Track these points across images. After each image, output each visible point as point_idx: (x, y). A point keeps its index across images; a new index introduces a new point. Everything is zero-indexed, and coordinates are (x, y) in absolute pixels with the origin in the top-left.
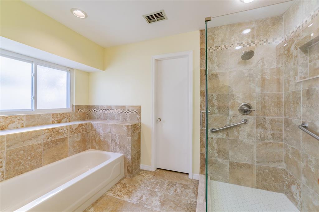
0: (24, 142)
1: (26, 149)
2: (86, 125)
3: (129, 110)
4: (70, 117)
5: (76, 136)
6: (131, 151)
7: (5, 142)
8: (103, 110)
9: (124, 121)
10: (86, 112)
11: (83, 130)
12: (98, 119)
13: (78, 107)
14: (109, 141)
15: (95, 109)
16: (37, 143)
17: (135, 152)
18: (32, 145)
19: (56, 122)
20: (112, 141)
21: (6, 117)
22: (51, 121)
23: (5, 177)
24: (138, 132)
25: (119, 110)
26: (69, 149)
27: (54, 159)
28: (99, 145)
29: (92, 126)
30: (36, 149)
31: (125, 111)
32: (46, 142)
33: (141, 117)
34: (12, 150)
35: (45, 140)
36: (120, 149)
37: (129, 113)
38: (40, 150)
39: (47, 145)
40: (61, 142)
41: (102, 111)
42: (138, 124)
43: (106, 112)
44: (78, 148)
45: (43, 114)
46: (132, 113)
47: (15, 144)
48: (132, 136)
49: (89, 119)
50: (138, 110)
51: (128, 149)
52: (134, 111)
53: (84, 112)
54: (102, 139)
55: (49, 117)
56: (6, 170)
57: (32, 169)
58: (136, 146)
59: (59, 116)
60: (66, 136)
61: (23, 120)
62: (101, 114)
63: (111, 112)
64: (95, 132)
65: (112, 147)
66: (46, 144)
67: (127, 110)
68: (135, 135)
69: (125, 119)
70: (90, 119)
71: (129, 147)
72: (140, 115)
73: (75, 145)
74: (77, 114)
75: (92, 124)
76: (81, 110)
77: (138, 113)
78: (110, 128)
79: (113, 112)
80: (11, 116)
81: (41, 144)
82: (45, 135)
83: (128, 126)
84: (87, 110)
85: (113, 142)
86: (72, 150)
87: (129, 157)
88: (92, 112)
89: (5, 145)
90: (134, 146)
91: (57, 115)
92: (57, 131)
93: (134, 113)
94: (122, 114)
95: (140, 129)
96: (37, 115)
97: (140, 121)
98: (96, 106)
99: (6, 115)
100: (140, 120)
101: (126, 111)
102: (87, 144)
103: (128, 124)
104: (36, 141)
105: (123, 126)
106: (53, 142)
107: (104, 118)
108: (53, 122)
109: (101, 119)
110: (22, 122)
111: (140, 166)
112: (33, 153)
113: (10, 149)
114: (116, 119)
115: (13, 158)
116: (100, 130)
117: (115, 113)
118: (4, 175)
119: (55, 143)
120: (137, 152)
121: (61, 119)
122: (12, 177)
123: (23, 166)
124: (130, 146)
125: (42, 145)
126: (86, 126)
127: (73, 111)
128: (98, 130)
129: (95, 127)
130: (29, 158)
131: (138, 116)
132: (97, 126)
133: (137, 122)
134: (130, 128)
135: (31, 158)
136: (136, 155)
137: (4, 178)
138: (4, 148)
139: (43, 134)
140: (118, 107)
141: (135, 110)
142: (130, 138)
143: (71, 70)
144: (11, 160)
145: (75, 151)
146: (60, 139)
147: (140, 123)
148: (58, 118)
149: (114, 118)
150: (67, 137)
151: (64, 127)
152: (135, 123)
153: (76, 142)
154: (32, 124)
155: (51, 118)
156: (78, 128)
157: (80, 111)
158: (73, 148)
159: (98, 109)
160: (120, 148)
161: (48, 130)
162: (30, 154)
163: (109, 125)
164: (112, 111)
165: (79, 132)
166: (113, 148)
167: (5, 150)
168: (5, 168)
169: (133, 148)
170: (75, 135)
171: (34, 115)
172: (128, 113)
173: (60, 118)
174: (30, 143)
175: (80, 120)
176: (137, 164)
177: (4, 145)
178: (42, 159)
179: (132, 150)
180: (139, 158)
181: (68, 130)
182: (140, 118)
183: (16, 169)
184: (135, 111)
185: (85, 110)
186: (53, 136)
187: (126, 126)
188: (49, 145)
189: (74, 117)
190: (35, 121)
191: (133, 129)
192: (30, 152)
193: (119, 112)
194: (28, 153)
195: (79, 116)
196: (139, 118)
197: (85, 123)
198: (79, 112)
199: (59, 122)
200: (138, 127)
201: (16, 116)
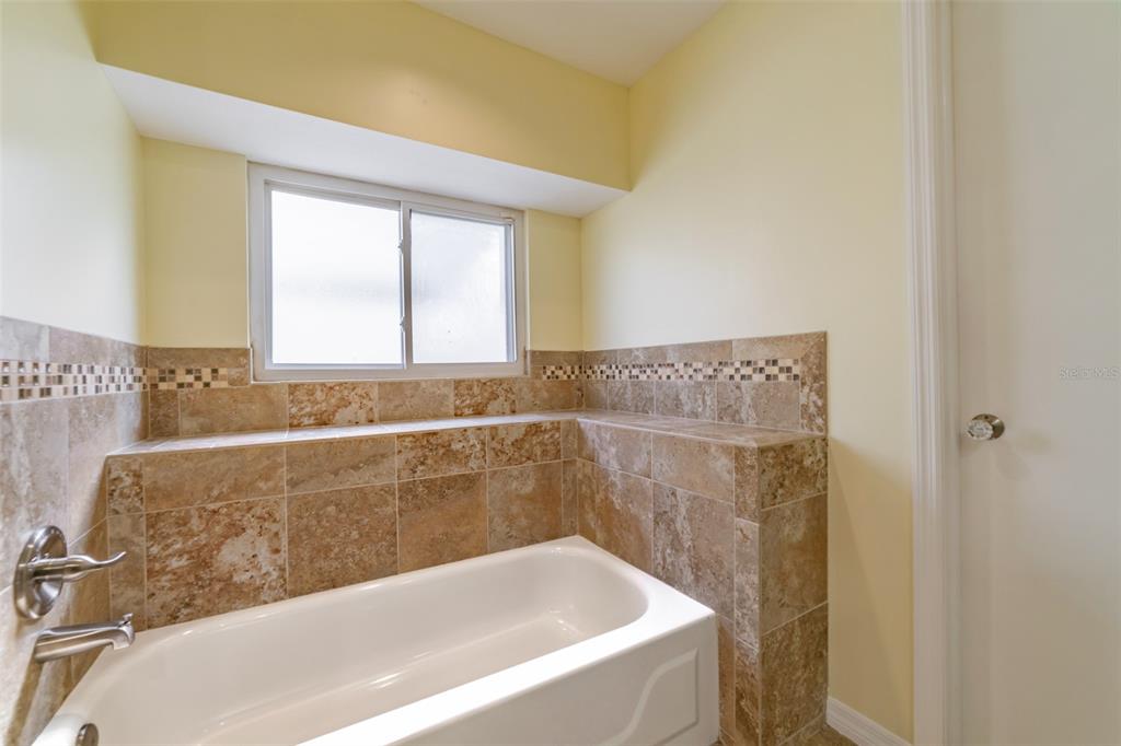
0: (336, 474)
1: (344, 502)
2: (558, 429)
3: (749, 363)
4: (513, 397)
5: (515, 473)
6: (762, 606)
7: (285, 468)
8: (630, 367)
9: (727, 421)
10: (573, 377)
11: (545, 453)
12: (614, 408)
13: (540, 359)
14: (644, 517)
15: (604, 367)
16: (378, 483)
17: (789, 617)
18: (362, 488)
19: (466, 411)
20: (656, 523)
21: (329, 385)
22: (452, 407)
23: (288, 587)
24: (808, 493)
25: (700, 365)
26: (491, 522)
27: (435, 555)
28: (609, 531)
29: (580, 435)
30: (376, 506)
31: (729, 371)
32: (408, 483)
33: (825, 405)
34: (304, 497)
35: (403, 474)
36: (697, 579)
37: (750, 377)
38: (389, 510)
39: (410, 497)
40: (461, 492)
41: (627, 372)
42: (808, 447)
43: (643, 377)
44: (524, 522)
45: (426, 381)
46: (768, 377)
47: (311, 477)
48: (765, 519)
49: (584, 406)
50: (805, 360)
51: (741, 591)
52: (781, 370)
53: (565, 377)
54: (617, 503)
55: (445, 390)
56: (290, 564)
57: (363, 576)
58: (795, 582)
59: (476, 390)
60: (479, 468)
61: (370, 399)
62: (626, 387)
63: (664, 378)
64: (593, 466)
65: (659, 555)
66: (407, 490)
67: (738, 365)
68: (788, 513)
69: (728, 413)
70: (588, 406)
71: (748, 581)
72: (822, 392)
73: (515, 509)
74: (538, 384)
75: (582, 426)
76: (553, 368)
77: (809, 380)
78: (649, 453)
79: (673, 377)
80: (341, 384)
81: (388, 490)
82: (403, 456)
83: (739, 453)
84: (577, 372)
85: (663, 526)
86: (501, 528)
87: (750, 641)
88: (593, 376)
89: (285, 479)
90: (782, 578)
91: (470, 388)
92: (443, 447)
93: (782, 377)
94: (711, 385)
95: (825, 476)
96: (410, 383)
97: (825, 427)
98: (607, 351)
99: (330, 381)
100: (819, 421)
101: (737, 370)
102: (562, 510)
103: (740, 441)
104: (375, 476)
105: (713, 449)
106: (429, 485)
107: (637, 407)
108: (459, 413)
109: (625, 409)
110: (370, 404)
111: (821, 708)
112: (367, 520)
113: (298, 492)
114: (687, 409)
115: (307, 528)
116: (609, 459)
117: (679, 381)
118: (285, 580)
119: (440, 490)
120: (803, 621)
121: (485, 402)
122: (307, 593)
123: (336, 559)
124: (755, 579)
125: (394, 494)
126: (557, 435)
127: (526, 373)
128: (603, 457)
129: (590, 443)
130: (355, 535)
131: (805, 396)
132: (597, 440)
133: (803, 432)
134: (752, 467)
135: (361, 536)
136: (797, 640)
137: (285, 590)
138: (283, 487)
139: (396, 451)
140: (690, 351)
141: (789, 363)
142: (751, 526)
143: (513, 216)
144: (302, 534)
145: (514, 533)
146: (455, 479)
147: (824, 439)
148: (473, 396)
149: (678, 404)
150: (480, 474)
151: (469, 433)
152: (789, 439)
153: (518, 496)
154: (397, 413)
155: (452, 396)
156: (522, 440)
157: (549, 373)
158: (507, 523)
159: (614, 367)
160: (696, 568)
161: (414, 437)
162: (358, 522)
163: (644, 440)
164: (668, 371)
165: (528, 458)
166: (664, 559)
167: (286, 495)
168: (286, 555)
169: (773, 594)
170: (515, 470)
171: (401, 383)
172: (743, 377)
173: (479, 399)
174: (356, 480)
175: (549, 407)
176: (801, 691)
177: (281, 478)
178: (394, 545)
179: (764, 601)
180: (821, 657)
181: (483, 444)
182: (823, 411)
183: (317, 565)
184: (789, 370)
185: (569, 368)
186: (429, 461)
187: (725, 449)
188: (415, 496)
189: (528, 396)
190: (404, 402)
191: (772, 474)
192: (358, 514)
193: (700, 377)
194: (351, 515)
195: (546, 395)
196: (812, 409)
197: (552, 423)
198: (545, 377)
199: (479, 412)
200: (807, 462)
201: (353, 384)
